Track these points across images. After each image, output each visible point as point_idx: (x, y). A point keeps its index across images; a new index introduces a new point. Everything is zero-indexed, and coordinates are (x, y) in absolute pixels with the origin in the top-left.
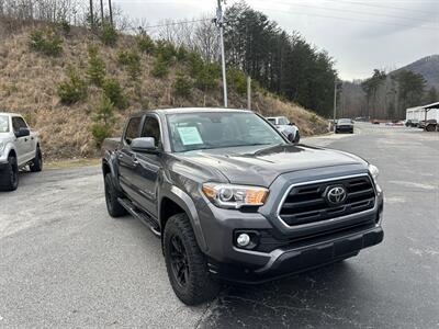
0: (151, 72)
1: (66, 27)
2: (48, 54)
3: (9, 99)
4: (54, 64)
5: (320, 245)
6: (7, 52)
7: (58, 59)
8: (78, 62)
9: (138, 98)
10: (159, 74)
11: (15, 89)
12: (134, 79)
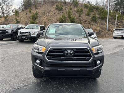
0: (86, 14)
1: (65, 3)
2: (59, 10)
3: (49, 22)
4: (60, 13)
5: (59, 69)
6: (50, 10)
7: (61, 12)
8: (66, 12)
9: (79, 22)
10: (88, 15)
11: (50, 19)
12: (80, 16)
